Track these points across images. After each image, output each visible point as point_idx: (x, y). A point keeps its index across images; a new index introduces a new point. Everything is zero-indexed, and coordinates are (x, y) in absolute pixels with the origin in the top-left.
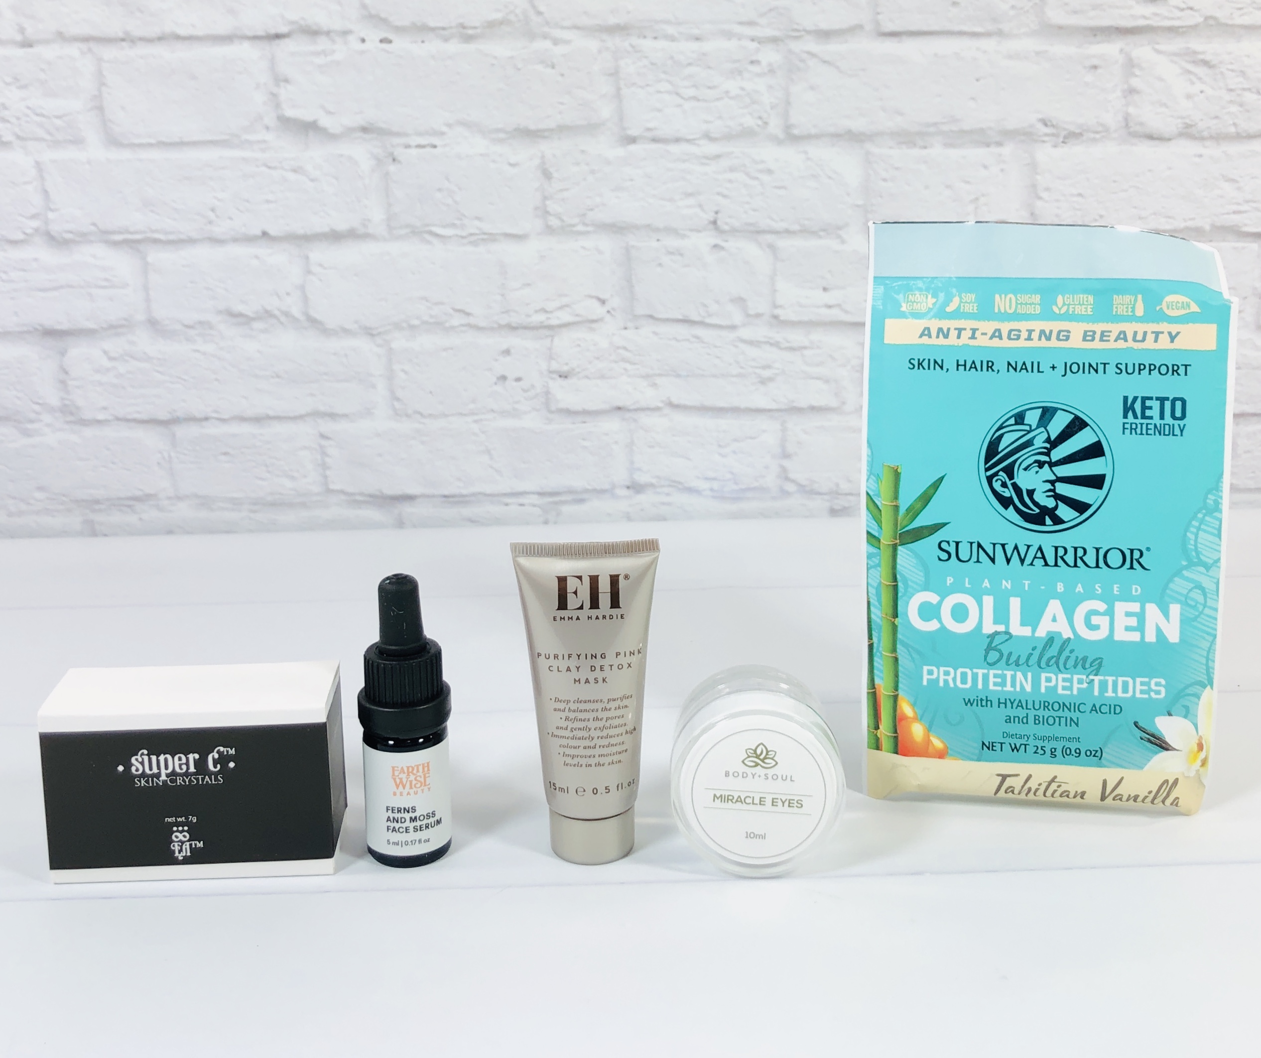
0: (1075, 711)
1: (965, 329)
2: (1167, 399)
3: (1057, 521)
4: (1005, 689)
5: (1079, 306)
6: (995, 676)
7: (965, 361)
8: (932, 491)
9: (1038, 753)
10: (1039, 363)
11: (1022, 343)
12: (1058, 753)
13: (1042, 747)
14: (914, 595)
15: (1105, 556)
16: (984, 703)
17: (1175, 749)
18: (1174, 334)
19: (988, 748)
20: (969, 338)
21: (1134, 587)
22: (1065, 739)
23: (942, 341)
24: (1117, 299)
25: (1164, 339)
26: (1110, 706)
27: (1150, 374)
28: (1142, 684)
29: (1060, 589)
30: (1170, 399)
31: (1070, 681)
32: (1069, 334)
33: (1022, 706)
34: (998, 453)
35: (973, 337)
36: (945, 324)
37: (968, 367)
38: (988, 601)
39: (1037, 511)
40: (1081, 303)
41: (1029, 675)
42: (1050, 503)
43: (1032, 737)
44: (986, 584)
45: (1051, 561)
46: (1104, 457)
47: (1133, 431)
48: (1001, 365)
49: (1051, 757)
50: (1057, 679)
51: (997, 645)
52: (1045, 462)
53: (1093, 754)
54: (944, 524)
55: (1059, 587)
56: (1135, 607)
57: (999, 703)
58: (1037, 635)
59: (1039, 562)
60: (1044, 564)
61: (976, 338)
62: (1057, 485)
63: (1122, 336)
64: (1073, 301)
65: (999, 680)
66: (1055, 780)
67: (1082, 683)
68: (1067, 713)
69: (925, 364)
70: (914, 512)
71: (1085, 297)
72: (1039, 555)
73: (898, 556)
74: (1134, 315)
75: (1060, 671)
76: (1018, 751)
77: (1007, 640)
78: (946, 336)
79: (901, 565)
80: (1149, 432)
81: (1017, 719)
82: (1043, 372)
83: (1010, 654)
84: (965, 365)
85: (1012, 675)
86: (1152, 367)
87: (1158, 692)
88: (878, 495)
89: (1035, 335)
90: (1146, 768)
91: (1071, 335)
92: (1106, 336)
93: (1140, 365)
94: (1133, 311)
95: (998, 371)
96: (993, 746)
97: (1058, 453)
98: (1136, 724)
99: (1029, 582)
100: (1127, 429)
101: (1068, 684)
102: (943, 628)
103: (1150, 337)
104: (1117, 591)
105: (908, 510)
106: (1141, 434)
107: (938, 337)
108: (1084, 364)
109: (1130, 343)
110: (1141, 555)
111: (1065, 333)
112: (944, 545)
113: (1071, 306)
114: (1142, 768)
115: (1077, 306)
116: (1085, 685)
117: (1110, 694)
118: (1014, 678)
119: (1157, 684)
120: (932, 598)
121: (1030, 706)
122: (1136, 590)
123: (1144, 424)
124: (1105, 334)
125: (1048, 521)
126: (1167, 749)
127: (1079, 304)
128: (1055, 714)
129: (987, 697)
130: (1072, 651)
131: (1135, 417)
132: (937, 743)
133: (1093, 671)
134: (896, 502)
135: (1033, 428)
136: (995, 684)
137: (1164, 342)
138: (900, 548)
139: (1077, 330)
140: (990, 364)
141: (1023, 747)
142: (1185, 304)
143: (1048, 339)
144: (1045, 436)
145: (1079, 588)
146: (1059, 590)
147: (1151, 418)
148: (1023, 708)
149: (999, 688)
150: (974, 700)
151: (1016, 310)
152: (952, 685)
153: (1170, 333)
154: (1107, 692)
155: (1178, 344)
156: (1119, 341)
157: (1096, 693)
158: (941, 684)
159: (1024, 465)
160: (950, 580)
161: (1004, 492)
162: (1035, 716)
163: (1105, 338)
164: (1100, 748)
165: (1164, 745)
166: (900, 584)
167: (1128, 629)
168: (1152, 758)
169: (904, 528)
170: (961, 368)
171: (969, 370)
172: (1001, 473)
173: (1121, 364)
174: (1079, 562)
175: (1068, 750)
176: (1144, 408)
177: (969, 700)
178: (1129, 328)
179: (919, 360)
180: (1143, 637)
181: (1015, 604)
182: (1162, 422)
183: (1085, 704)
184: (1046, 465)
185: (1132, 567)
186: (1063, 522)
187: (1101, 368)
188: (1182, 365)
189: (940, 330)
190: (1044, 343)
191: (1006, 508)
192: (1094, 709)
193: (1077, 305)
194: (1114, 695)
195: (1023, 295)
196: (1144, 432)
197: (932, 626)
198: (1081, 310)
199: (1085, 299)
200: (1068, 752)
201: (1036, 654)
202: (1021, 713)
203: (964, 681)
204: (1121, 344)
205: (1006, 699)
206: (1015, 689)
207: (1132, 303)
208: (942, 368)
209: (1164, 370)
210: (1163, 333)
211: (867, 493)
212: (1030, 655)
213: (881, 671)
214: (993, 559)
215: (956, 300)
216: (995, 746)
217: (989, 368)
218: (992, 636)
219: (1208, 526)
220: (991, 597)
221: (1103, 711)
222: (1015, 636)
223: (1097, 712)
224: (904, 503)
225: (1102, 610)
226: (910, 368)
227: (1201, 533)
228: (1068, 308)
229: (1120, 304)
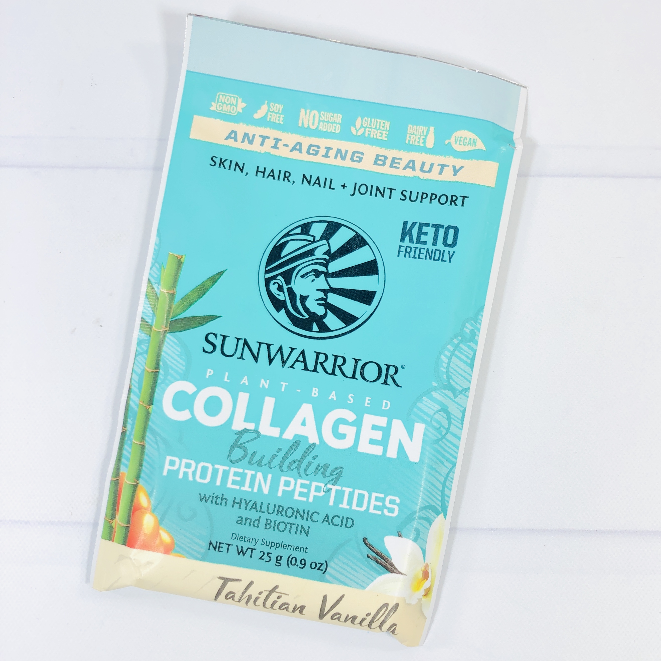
1: (269, 138)
2: (442, 226)
3: (324, 328)
4: (243, 488)
5: (375, 130)
6: (236, 474)
7: (265, 169)
8: (210, 284)
9: (263, 559)
10: (331, 180)
11: (319, 159)
12: (284, 561)
13: (268, 553)
14: (172, 382)
15: (363, 368)
16: (219, 501)
17: (399, 572)
18: (457, 168)
19: (215, 548)
20: (272, 147)
21: (384, 401)
22: (293, 547)
23: (246, 146)
24: (412, 129)
25: (448, 171)
26: (343, 517)
27: (430, 202)
28: (377, 499)
29: (315, 394)
30: (445, 227)
31: (308, 487)
32: (362, 156)
33: (256, 508)
34: (280, 258)
35: (275, 147)
36: (252, 130)
37: (267, 174)
38: (243, 398)
39: (307, 316)
40: (378, 128)
41: (270, 476)
42: (320, 311)
43: (260, 542)
44: (245, 380)
45: (311, 366)
46: (377, 276)
47: (407, 254)
48: (296, 177)
49: (276, 565)
50: (295, 484)
51: (244, 443)
52: (322, 272)
53: (317, 568)
54: (216, 317)
55: (314, 392)
56: (382, 421)
57: (234, 502)
58: (285, 436)
59: (300, 366)
60: (303, 368)
61: (278, 148)
62: (330, 295)
64: (370, 125)
65: (238, 479)
66: (276, 590)
67: (319, 492)
68: (299, 521)
69: (227, 164)
70: (188, 301)
71: (382, 123)
72: (301, 358)
73: (165, 344)
74: (425, 146)
75: (300, 475)
76: (244, 555)
77: (254, 439)
78: (251, 142)
79: (165, 352)
80: (422, 256)
81: (248, 521)
82: (334, 189)
83: (255, 453)
84: (264, 172)
85: (252, 475)
86: (434, 197)
87: (391, 510)
88: (159, 283)
89: (332, 153)
90: (368, 588)
91: (364, 157)
92: (397, 163)
93: (423, 193)
94: (424, 143)
95: (294, 182)
96: (219, 547)
97: (334, 266)
98: (365, 540)
99: (287, 384)
100: (402, 251)
101: (305, 490)
102: (193, 419)
103: (436, 169)
104: (368, 404)
105: (184, 299)
106: (414, 257)
107: (243, 142)
108: (372, 186)
109: (418, 173)
110: (396, 373)
111: (359, 155)
112: (211, 338)
113: (367, 129)
114: (364, 588)
115: (373, 130)
116: (322, 494)
117: (344, 505)
118: (253, 478)
119: (392, 502)
120: (189, 388)
121: (264, 509)
122: (386, 405)
123: (418, 248)
124: (396, 161)
125: (315, 327)
126: (391, 571)
127: (376, 128)
128: (287, 520)
130: (315, 457)
131: (411, 241)
132: (165, 537)
133: (332, 480)
134: (174, 290)
135: (317, 239)
136: (234, 482)
137: (448, 175)
139: (370, 152)
140: (287, 175)
141: (250, 551)
142: (472, 140)
143: (343, 158)
144: (326, 248)
145: (333, 396)
146: (313, 395)
147: (425, 243)
148: (257, 511)
149: (237, 487)
150: (210, 496)
151: (318, 126)
152: (191, 478)
153: (454, 167)
154: (342, 504)
155: (460, 177)
156: (407, 169)
157: (331, 503)
158: (181, 476)
159: (302, 273)
160: (210, 372)
161: (279, 295)
162: (267, 520)
163: (395, 165)
164: (326, 562)
165: (389, 566)
166: (161, 371)
167: (372, 442)
168: (375, 578)
169: (176, 316)
170: (260, 174)
171: (267, 177)
172: (280, 277)
173: (406, 191)
174: (337, 371)
175: (294, 560)
176: (420, 233)
177: (205, 495)
178: (419, 158)
179: (221, 159)
180: (385, 451)
181: (269, 404)
182: (434, 248)
183: (318, 513)
184: (323, 276)
185: (385, 383)
186: (328, 330)
187: (387, 192)
188: (461, 196)
189: (246, 135)
190: (339, 162)
191: (278, 310)
192: (326, 519)
193: (374, 129)
194: (348, 507)
195: (326, 113)
196: (417, 256)
197: (184, 416)
198: (376, 135)
199: (382, 125)
200: (293, 563)
201: (280, 455)
202: (254, 515)
203: (203, 476)
204: (409, 173)
206: (253, 490)
207: (425, 134)
208: (242, 170)
209: (443, 199)
210: (448, 166)
211: (149, 280)
212: (274, 457)
213: (128, 459)
214: (256, 358)
215: (264, 108)
216: (222, 547)
217: (286, 179)
218: (240, 433)
219: (461, 353)
220: (247, 395)
221: (335, 523)
222: (263, 435)
223: (329, 524)
224: (181, 292)
225: (350, 420)
226: (211, 165)
227: (454, 359)
228: (365, 131)
229: (414, 134)
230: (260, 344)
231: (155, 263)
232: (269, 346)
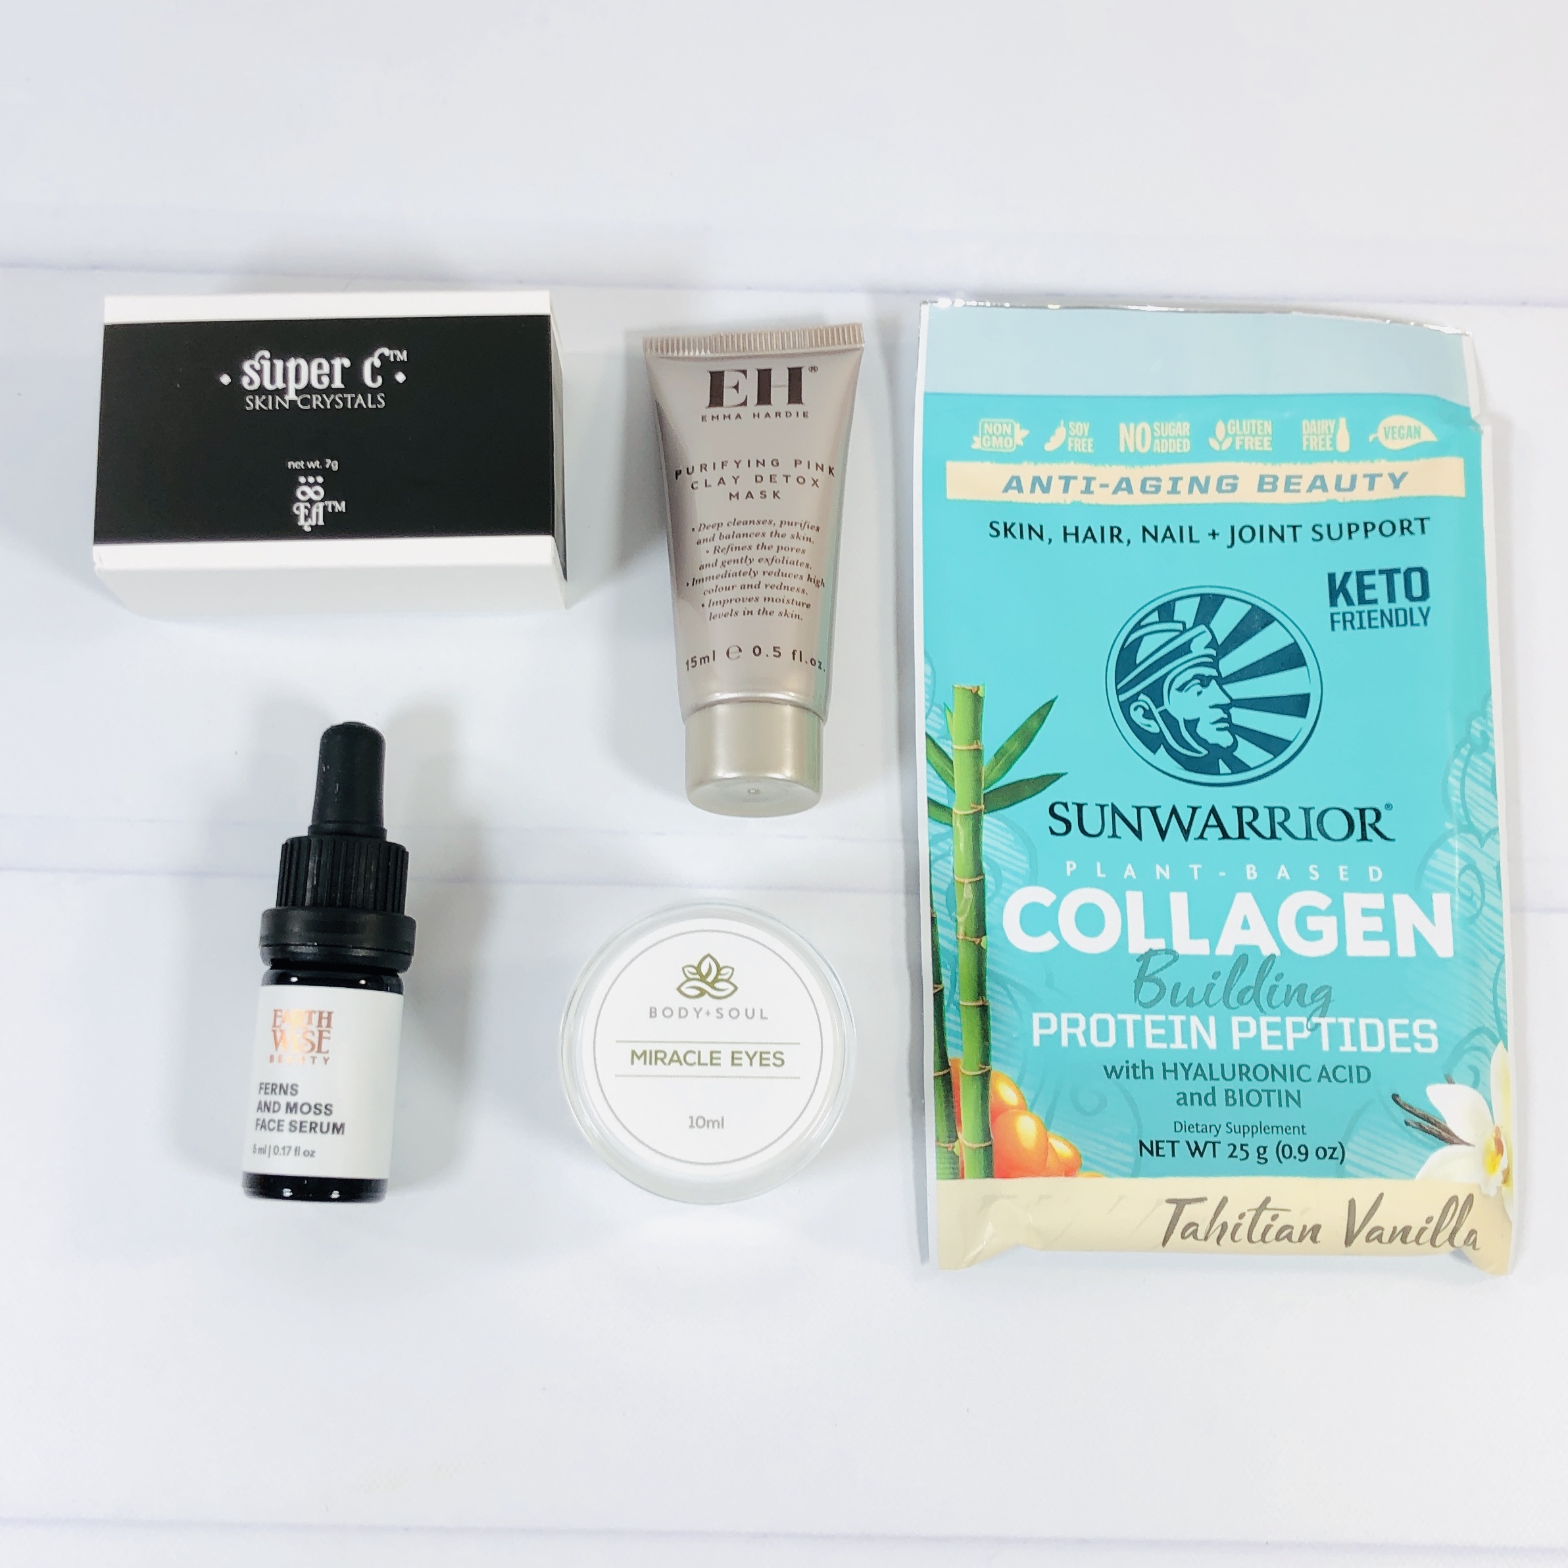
0: (1292, 1080)
1: (1075, 478)
2: (1398, 571)
3: (1238, 766)
4: (1172, 1046)
5: (1252, 438)
6: (1155, 1025)
7: (1077, 528)
8: (1035, 724)
9: (1236, 1157)
10: (1191, 529)
11: (1163, 498)
12: (1271, 1154)
13: (1242, 1146)
14: (1011, 893)
15: (1320, 820)
16: (1139, 1072)
17: (1462, 1142)
18: (1398, 476)
19: (1151, 1153)
20: (1082, 492)
21: (1371, 869)
22: (1280, 1129)
23: (1039, 497)
24: (1309, 427)
25: (1384, 483)
26: (1350, 1068)
27: (1366, 536)
28: (1399, 1028)
29: (1252, 875)
30: (1403, 570)
31: (1281, 1026)
32: (1236, 482)
33: (1203, 1075)
34: (1136, 665)
35: (1088, 490)
36: (1043, 471)
37: (1081, 536)
38: (1135, 899)
39: (1205, 752)
40: (1254, 432)
41: (1212, 1020)
42: (1225, 739)
43: (1224, 1129)
44: (1130, 871)
45: (1233, 831)
46: (1304, 668)
47: (1348, 625)
48: (1131, 532)
49: (1258, 1162)
50: (1258, 1026)
51: (1154, 973)
52: (1211, 678)
53: (1328, 1155)
54: (1058, 776)
55: (1249, 871)
56: (1376, 901)
57: (1165, 1071)
58: (1219, 952)
59: (1214, 833)
60: (1221, 836)
61: (1092, 493)
62: (1233, 711)
63: (1319, 483)
64: (1241, 429)
65: (1162, 1032)
66: (1269, 1206)
67: (1302, 1031)
68: (1279, 1084)
69: (1016, 530)
70: (1006, 757)
71: (1259, 425)
72: (1212, 821)
73: (984, 831)
74: (1334, 450)
75: (1262, 1010)
76: (1201, 1154)
77: (1169, 964)
78: (1046, 489)
79: (986, 845)
80: (1374, 623)
81: (1196, 1098)
82: (1198, 542)
83: (1177, 987)
84: (1076, 534)
85: (1182, 1022)
86: (1369, 527)
87: (1426, 1043)
88: (947, 737)
89: (1183, 486)
90: (1419, 1176)
91: (1240, 483)
92: (1294, 484)
93: (1349, 525)
94: (1333, 444)
95: (1129, 542)
96: (1158, 1148)
97: (1229, 665)
98: (1395, 1097)
99: (1200, 866)
100: (1339, 622)
101: (1277, 1033)
102: (1063, 945)
103: (1362, 483)
104: (1345, 876)
105: (999, 754)
106: (1362, 627)
107: (1033, 491)
108: (1262, 528)
109: (1333, 494)
110: (1378, 816)
111: (1231, 481)
112: (1059, 810)
113: (1238, 439)
114: (1412, 1176)
115: (1247, 439)
116: (1306, 1034)
117: (1348, 1047)
118: (1186, 1026)
119: (1425, 1029)
120: (1042, 896)
121: (1217, 1073)
122: (1375, 873)
123: (1364, 611)
124: (1293, 480)
125: (1223, 767)
126: (1451, 1143)
127: (1251, 435)
128: (1260, 1087)
129: (1143, 1062)
130: (1279, 977)
131: (1349, 602)
132: (1062, 1149)
133: (1318, 1008)
134: (977, 743)
135: (1188, 626)
136: (1156, 1038)
137: (1384, 489)
138: (985, 817)
139: (1248, 473)
140: (1116, 532)
141: (1210, 1146)
142: (1413, 429)
143: (1204, 490)
144: (1207, 637)
145: (1283, 872)
146: (1249, 877)
147: (1375, 601)
148: (1205, 1079)
149: (1164, 1046)
150: (1122, 1067)
151: (1152, 447)
152: (1083, 1043)
153: (1392, 476)
154: (1343, 1045)
155: (1406, 490)
156: (1314, 491)
157: (1326, 1047)
158: (1065, 1042)
159: (1178, 683)
160: (1071, 866)
161: (1149, 726)
162: (1227, 1091)
163: (1292, 487)
164: (1340, 1143)
165: (1444, 1134)
166: (988, 878)
167: (1369, 936)
168: (1427, 1157)
169: (992, 785)
170: (1071, 539)
171: (1084, 541)
172: (1142, 697)
173: (1321, 526)
174: (1279, 831)
175: (1287, 1150)
176: (1361, 587)
177: (1114, 1068)
178: (1329, 470)
179: (1005, 524)
180: (1394, 948)
181: (1179, 902)
182: (1393, 606)
183: (1309, 1067)
184: (1213, 682)
185: (1364, 838)
186: (1247, 768)
187: (1288, 533)
188: (1416, 519)
189: (1036, 480)
190: (1197, 497)
192: (1324, 1074)
193: (1247, 435)
194: (1355, 1049)
195: (1162, 425)
196: (1366, 624)
197: (1046, 942)
198: (1254, 445)
199: (1259, 428)
200: (1287, 1153)
201: (1221, 983)
202: (1202, 1086)
203: (1103, 1036)
204: (1318, 496)
205: (1175, 1065)
206: (1189, 1044)
207: (1332, 431)
208: (1041, 537)
209: (1387, 528)
210: (1380, 475)
211: (927, 735)
212: (1210, 987)
213: (959, 1036)
214: (1138, 833)
215: (1061, 432)
216: (1162, 1148)
217: (1115, 539)
218: (1146, 957)
219: (1476, 771)
220: (1139, 895)
221: (1340, 1079)
222: (1183, 956)
223: (1330, 1081)
224: (990, 746)
225: (1323, 907)
226: (991, 535)
227: (1468, 781)
228: (1233, 442)
229: (1313, 434)
230: (1139, 809)
231: (931, 706)
232: (1153, 810)
